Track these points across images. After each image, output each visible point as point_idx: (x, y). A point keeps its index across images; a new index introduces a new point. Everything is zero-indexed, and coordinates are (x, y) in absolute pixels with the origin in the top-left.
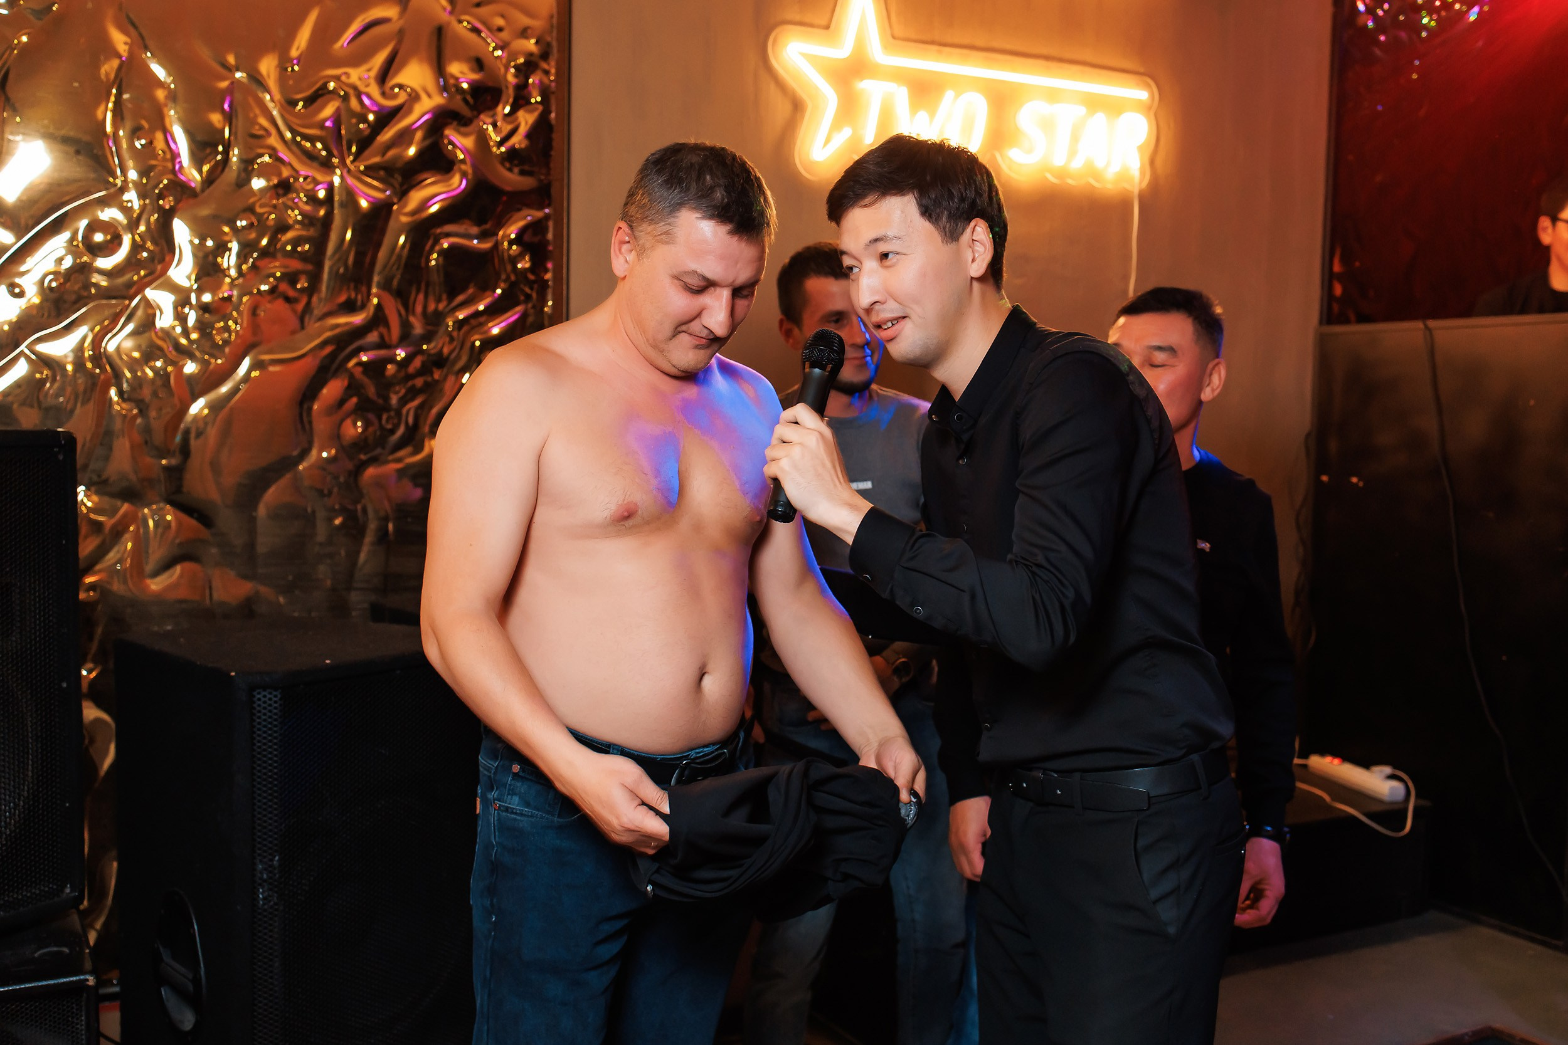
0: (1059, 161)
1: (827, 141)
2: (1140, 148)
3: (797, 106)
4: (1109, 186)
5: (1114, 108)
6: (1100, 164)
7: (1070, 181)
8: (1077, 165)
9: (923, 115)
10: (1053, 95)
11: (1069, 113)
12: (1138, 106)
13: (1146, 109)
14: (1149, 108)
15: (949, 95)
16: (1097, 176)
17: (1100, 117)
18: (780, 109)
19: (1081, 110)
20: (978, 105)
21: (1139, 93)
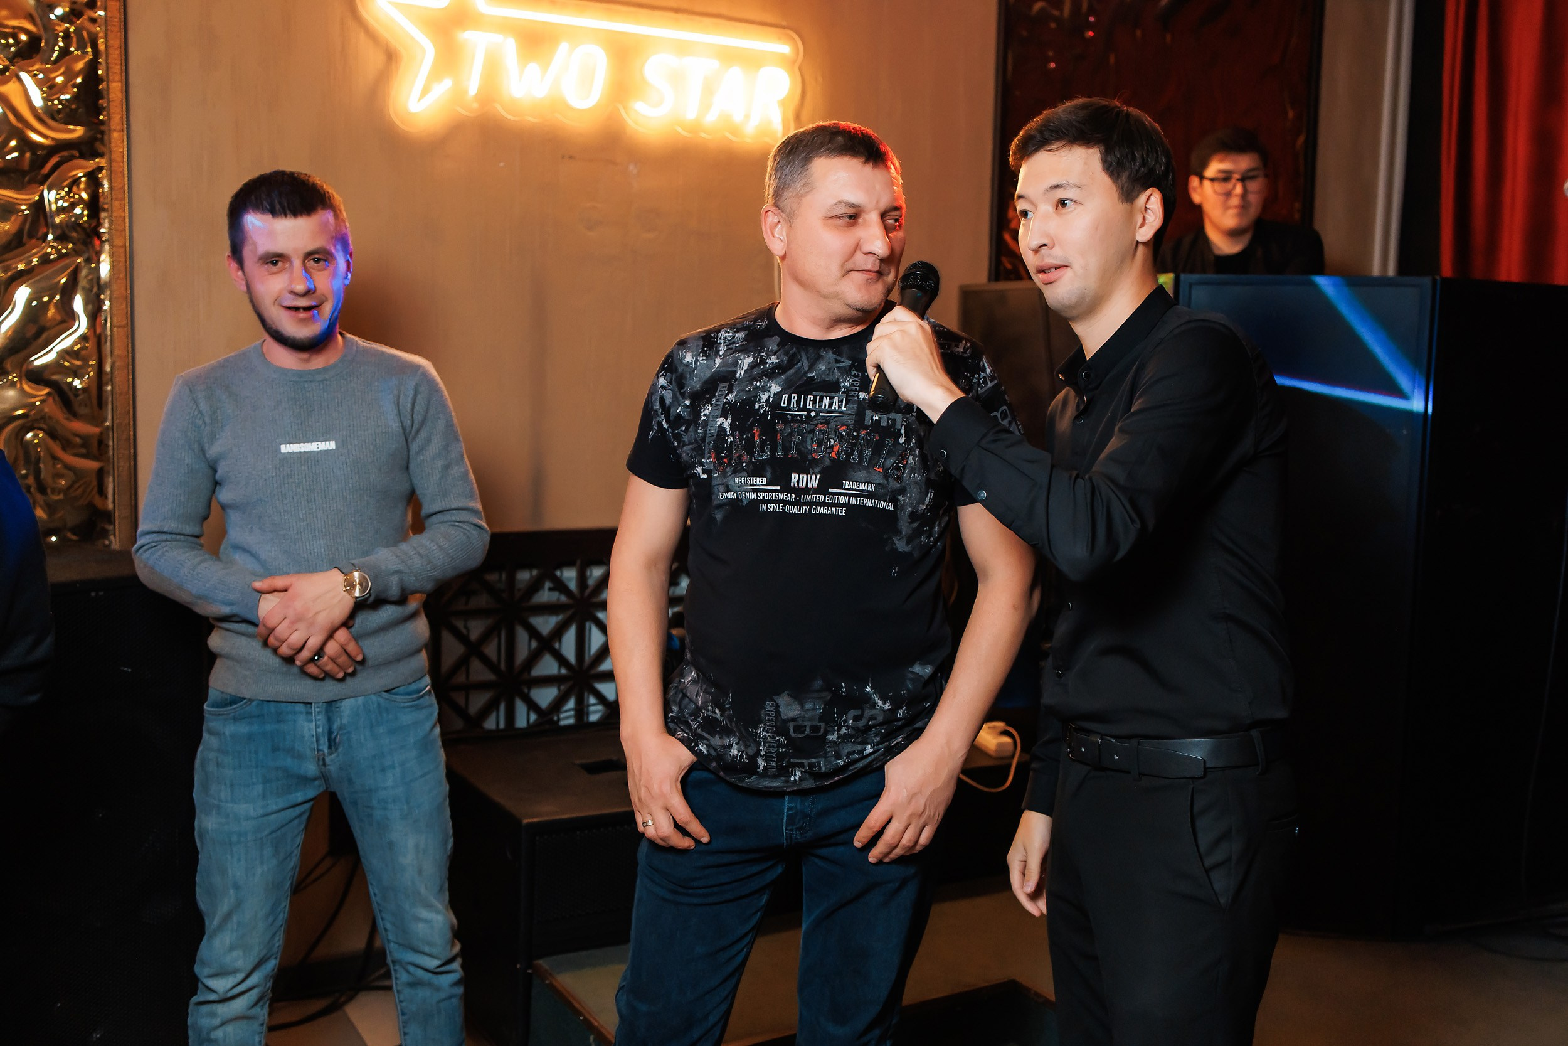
0: (691, 114)
1: (425, 91)
2: (783, 103)
3: (391, 56)
4: (748, 140)
5: (752, 62)
6: (738, 118)
7: (703, 135)
8: (711, 119)
9: (533, 68)
10: (682, 48)
11: (701, 67)
12: (782, 60)
13: (788, 63)
14: (794, 62)
15: (564, 47)
16: (735, 131)
17: (736, 73)
18: (373, 60)
19: (714, 64)
20: (599, 59)
21: (782, 47)
